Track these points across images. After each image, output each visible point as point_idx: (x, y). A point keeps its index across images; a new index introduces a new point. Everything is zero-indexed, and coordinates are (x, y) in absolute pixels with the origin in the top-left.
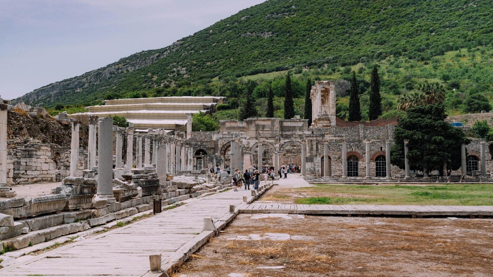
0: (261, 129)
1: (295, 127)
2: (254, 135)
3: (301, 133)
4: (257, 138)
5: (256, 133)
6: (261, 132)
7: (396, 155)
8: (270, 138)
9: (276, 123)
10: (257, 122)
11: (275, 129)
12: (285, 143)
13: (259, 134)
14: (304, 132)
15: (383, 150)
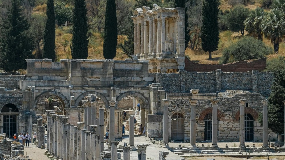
0: (89, 75)
1: (131, 70)
2: (80, 84)
3: (139, 79)
4: (82, 87)
5: (82, 80)
6: (89, 79)
7: (273, 118)
8: (101, 87)
9: (109, 67)
10: (83, 65)
11: (107, 76)
12: (121, 94)
13: (87, 82)
14: (144, 79)
15: (249, 106)
